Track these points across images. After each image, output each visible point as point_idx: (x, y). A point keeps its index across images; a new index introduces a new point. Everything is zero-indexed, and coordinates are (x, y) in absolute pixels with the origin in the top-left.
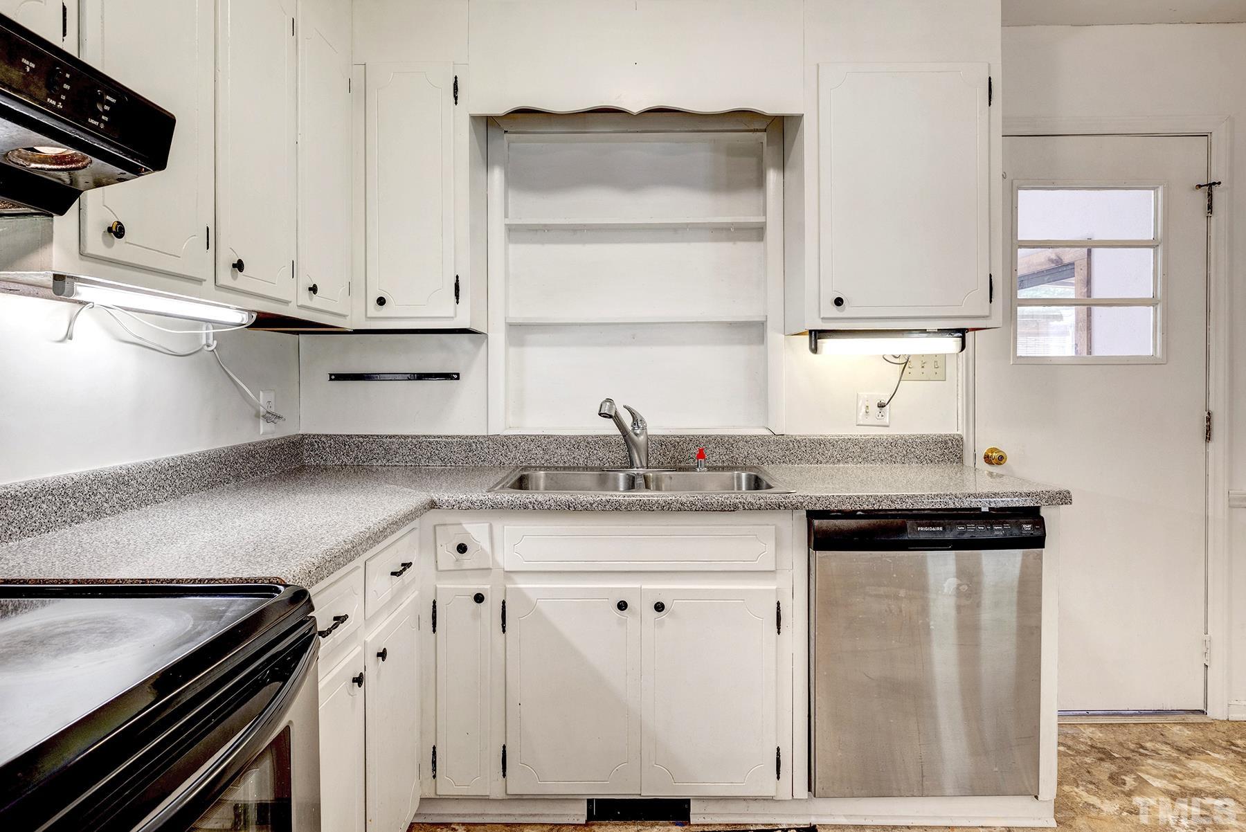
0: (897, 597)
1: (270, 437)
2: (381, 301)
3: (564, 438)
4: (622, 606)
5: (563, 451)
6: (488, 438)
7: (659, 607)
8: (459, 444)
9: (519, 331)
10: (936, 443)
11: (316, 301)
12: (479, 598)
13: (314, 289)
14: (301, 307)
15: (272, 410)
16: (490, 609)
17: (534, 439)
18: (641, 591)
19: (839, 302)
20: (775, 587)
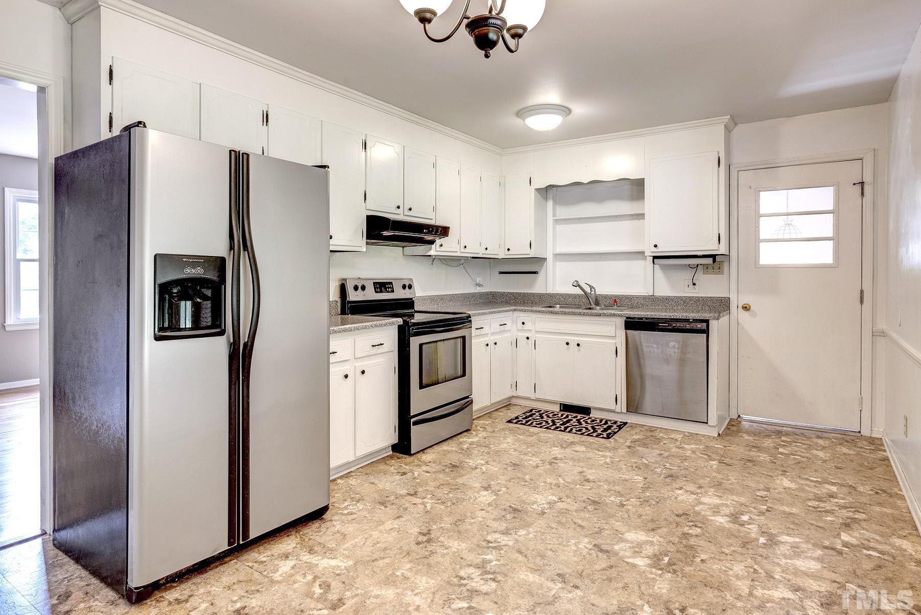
0: (653, 347)
1: (480, 291)
2: (509, 250)
3: (571, 294)
4: (567, 344)
5: (571, 299)
6: (546, 294)
7: (578, 345)
8: (537, 296)
9: (559, 256)
10: (717, 300)
11: (487, 252)
12: (528, 338)
13: (486, 249)
14: (483, 254)
15: (481, 283)
16: (531, 341)
17: (561, 295)
18: (574, 340)
19: (656, 246)
20: (615, 342)
